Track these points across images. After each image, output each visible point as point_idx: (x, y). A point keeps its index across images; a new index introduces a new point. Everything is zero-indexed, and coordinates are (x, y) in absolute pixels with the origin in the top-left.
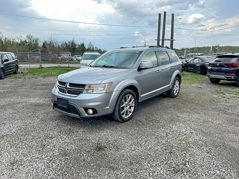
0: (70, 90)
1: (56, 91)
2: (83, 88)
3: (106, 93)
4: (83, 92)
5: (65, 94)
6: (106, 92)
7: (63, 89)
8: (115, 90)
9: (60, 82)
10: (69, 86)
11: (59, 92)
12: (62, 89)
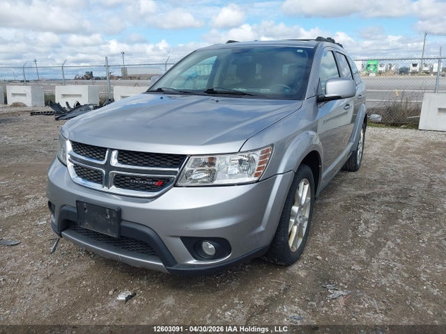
0: (123, 176)
1: (65, 176)
2: (177, 169)
3: (257, 181)
4: (179, 184)
5: (105, 189)
6: (256, 179)
7: (96, 171)
8: (281, 170)
9: (77, 146)
10: (120, 161)
11: (80, 180)
12: (89, 170)
